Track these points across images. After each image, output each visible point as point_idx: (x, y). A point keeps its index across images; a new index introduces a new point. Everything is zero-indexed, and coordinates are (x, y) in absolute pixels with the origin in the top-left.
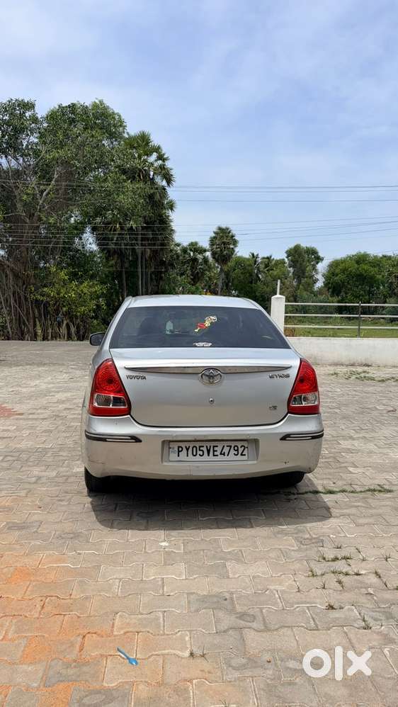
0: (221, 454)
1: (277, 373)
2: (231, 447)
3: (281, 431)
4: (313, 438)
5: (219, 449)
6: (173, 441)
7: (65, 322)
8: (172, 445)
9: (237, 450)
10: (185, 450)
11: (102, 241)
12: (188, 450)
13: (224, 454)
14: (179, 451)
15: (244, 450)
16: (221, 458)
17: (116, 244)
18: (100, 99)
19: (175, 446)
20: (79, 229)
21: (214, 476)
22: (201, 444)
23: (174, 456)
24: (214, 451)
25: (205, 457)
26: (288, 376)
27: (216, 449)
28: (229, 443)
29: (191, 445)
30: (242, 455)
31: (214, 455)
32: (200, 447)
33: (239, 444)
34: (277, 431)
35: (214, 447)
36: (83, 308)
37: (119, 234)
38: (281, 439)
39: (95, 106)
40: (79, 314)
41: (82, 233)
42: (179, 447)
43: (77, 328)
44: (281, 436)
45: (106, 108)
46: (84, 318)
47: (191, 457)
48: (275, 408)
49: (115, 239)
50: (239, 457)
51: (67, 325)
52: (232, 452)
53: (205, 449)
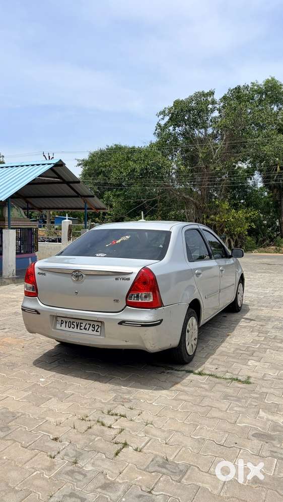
0: (84, 329)
1: (121, 277)
2: (90, 325)
3: (119, 318)
4: (143, 326)
5: (83, 325)
6: (59, 317)
7: (227, 239)
8: (59, 319)
9: (94, 328)
10: (64, 323)
11: (266, 180)
12: (66, 323)
13: (86, 329)
14: (61, 324)
15: (98, 328)
16: (84, 331)
17: (276, 180)
18: (273, 76)
19: (60, 319)
20: (250, 173)
21: (90, 344)
22: (74, 320)
23: (58, 326)
24: (81, 326)
25: (75, 330)
26: (128, 279)
27: (81, 325)
28: (90, 322)
29: (68, 320)
30: (96, 331)
31: (80, 329)
32: (73, 322)
33: (96, 324)
34: (116, 318)
35: (81, 323)
36: (239, 229)
37: (279, 173)
38: (119, 324)
39: (268, 81)
40: (236, 233)
41: (253, 175)
42: (62, 321)
43: (235, 243)
44: (119, 322)
45: (276, 82)
46: (240, 235)
47: (67, 329)
48: (117, 301)
49: (276, 177)
50: (95, 333)
51: (229, 240)
52: (91, 328)
53: (75, 324)
